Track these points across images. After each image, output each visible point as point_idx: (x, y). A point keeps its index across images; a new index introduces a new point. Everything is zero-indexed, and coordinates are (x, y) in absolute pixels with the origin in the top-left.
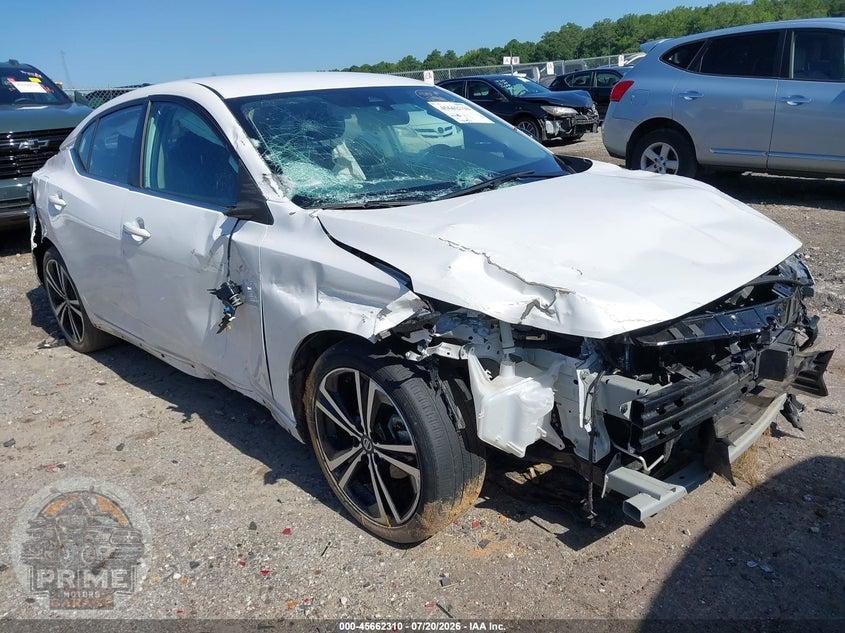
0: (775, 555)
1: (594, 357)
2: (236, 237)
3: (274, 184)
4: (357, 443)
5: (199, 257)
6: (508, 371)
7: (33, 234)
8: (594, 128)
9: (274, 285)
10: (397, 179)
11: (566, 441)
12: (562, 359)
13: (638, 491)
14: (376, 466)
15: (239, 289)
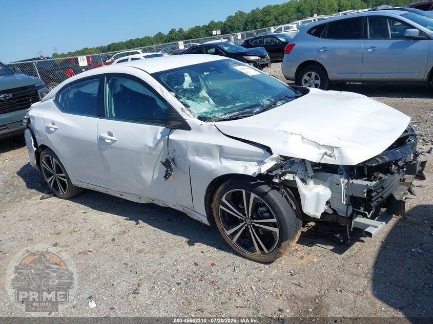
0: (421, 246)
1: (345, 173)
2: (171, 137)
3: (188, 112)
4: (242, 221)
5: (150, 148)
6: (311, 183)
7: (33, 144)
8: (269, 65)
9: (196, 157)
10: (237, 104)
11: (333, 210)
12: (331, 176)
13: (368, 226)
14: (254, 230)
15: (173, 160)
